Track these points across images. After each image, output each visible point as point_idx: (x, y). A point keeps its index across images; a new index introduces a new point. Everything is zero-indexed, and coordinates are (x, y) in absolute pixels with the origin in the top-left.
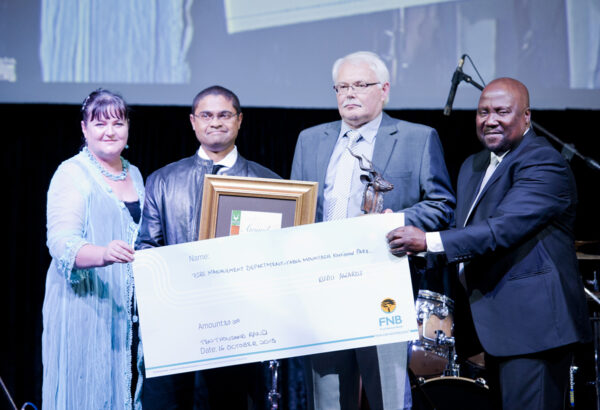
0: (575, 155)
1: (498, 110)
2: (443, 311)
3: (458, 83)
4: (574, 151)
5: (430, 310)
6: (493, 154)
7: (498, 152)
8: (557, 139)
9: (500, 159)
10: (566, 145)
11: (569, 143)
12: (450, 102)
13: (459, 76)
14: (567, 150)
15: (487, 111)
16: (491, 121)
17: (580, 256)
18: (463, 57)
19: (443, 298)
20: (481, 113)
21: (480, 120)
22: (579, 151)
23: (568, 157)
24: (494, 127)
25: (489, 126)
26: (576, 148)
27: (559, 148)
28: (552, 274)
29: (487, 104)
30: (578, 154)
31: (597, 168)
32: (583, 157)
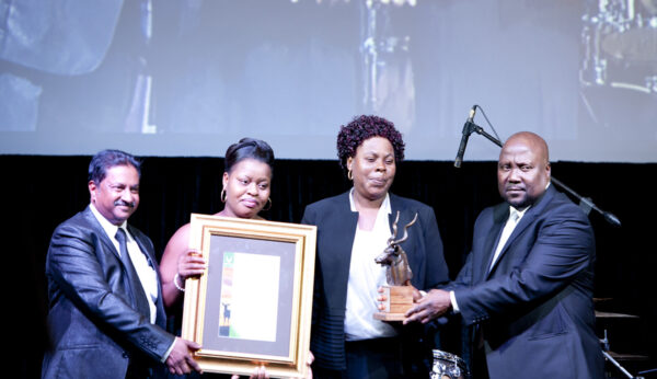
0: (593, 210)
1: (521, 166)
2: (455, 371)
3: (469, 134)
4: (592, 205)
5: (442, 371)
6: (512, 209)
7: (519, 207)
8: (574, 193)
9: (521, 214)
10: (583, 199)
11: (586, 196)
12: (461, 154)
13: (470, 128)
14: (584, 204)
15: (509, 166)
16: (514, 178)
17: (599, 315)
18: (475, 108)
19: (455, 359)
20: (502, 167)
21: (503, 175)
22: (597, 205)
23: (587, 212)
25: (511, 182)
26: (593, 202)
27: (577, 202)
28: (573, 336)
29: (510, 159)
30: (596, 208)
31: (616, 224)
32: (601, 212)
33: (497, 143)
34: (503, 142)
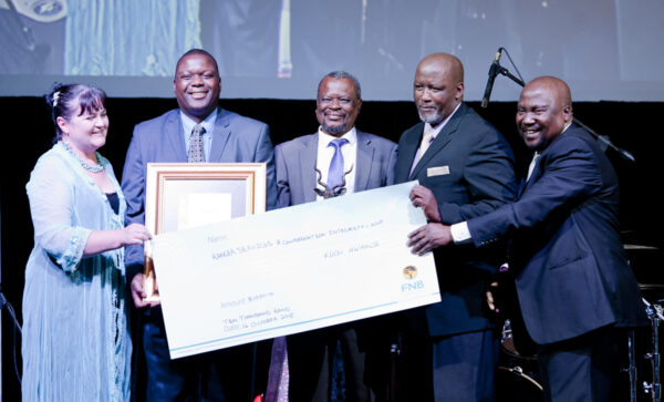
0: (609, 147)
3: (495, 76)
4: (608, 142)
10: (600, 137)
11: (603, 134)
12: (487, 95)
13: (496, 70)
16: (528, 120)
18: (500, 51)
21: (519, 116)
22: (614, 143)
24: (530, 125)
25: (526, 124)
26: (610, 140)
30: (612, 145)
31: (630, 160)
32: (617, 149)
33: (521, 83)
34: (526, 82)
